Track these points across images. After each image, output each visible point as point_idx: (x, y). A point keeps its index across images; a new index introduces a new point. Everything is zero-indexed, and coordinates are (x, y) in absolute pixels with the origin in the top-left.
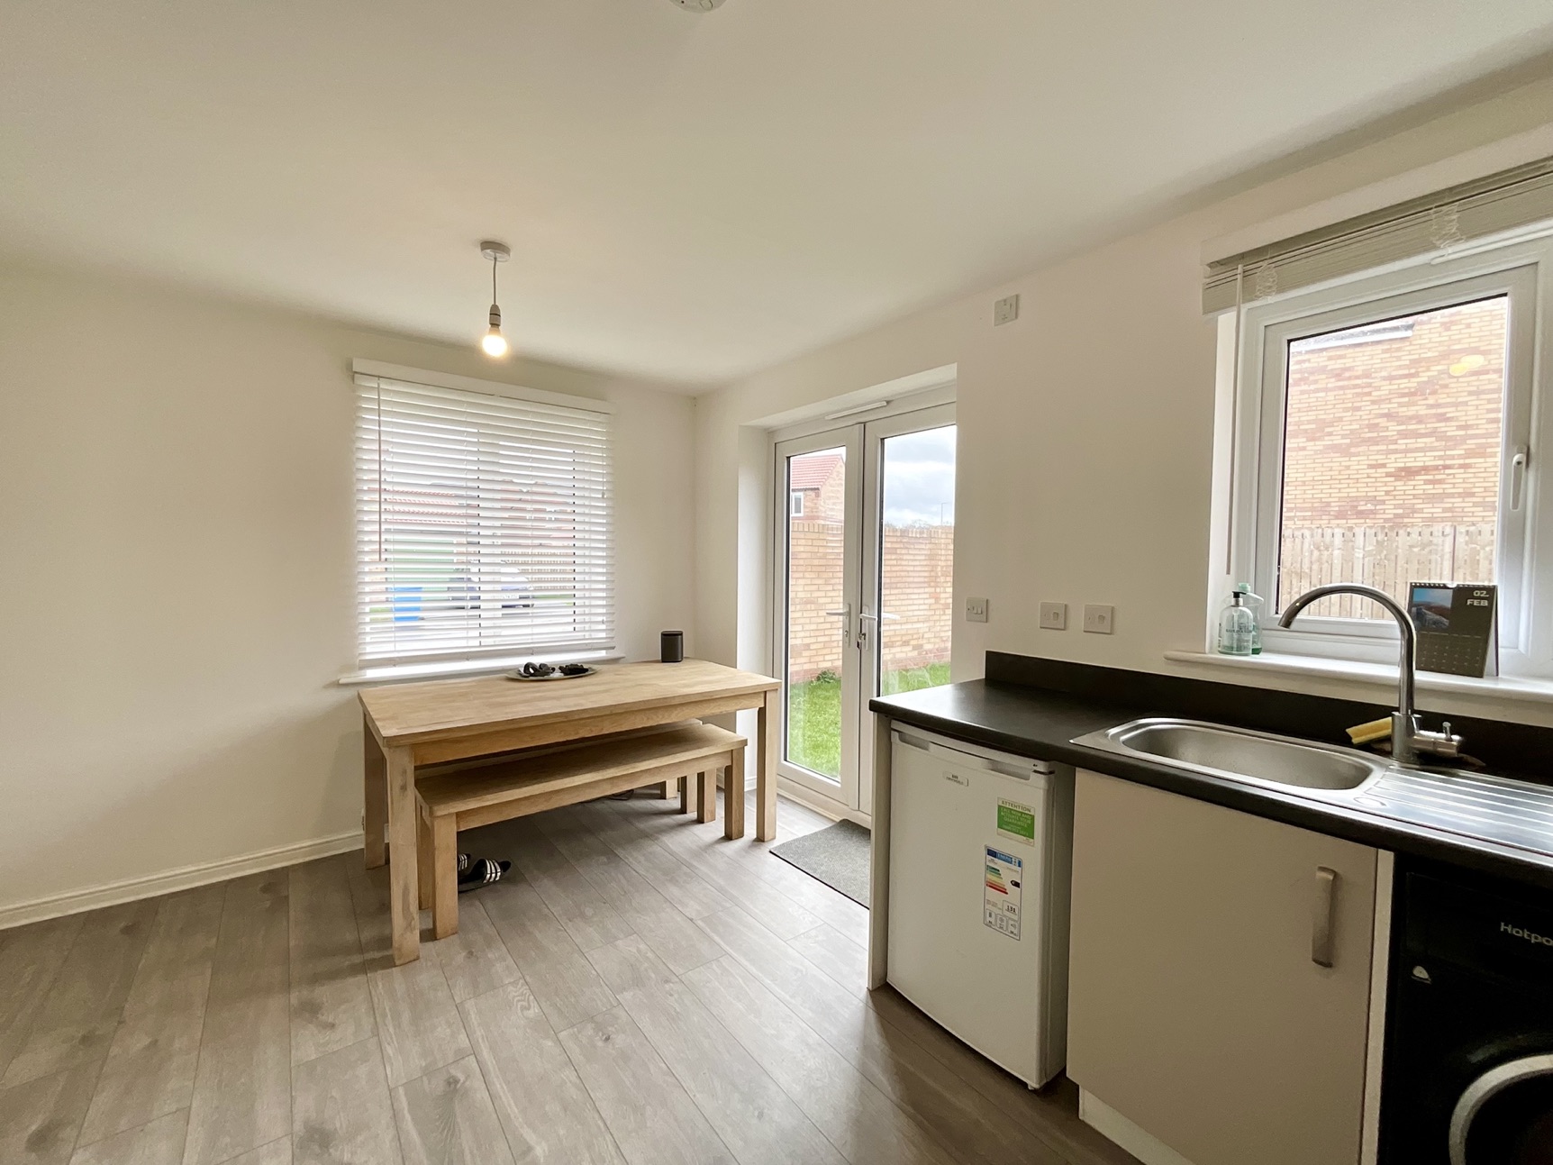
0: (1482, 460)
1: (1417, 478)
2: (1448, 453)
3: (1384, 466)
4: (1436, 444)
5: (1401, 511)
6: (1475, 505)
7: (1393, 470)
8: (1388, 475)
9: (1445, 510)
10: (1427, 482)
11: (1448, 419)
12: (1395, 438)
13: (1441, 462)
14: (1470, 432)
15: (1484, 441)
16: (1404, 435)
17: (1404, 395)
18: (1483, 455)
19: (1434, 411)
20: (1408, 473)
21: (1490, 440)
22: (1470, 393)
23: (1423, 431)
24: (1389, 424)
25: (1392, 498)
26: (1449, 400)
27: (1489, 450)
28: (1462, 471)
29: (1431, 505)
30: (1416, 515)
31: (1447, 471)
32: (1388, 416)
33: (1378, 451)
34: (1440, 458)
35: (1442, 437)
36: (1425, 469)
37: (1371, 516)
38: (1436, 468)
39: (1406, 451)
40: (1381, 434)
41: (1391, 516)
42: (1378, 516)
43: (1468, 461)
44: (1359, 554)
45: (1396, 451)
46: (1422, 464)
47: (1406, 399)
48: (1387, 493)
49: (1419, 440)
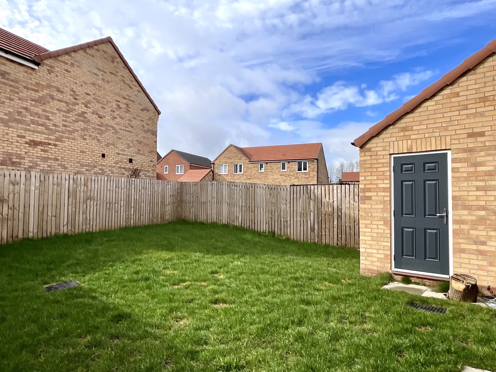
0: (61, 143)
1: (38, 147)
2: (50, 137)
3: (24, 137)
4: (45, 131)
5: (31, 164)
6: (59, 165)
7: (28, 140)
8: (26, 143)
9: (49, 166)
10: (42, 150)
11: (49, 120)
12: (29, 122)
13: (47, 141)
14: (57, 129)
15: (61, 134)
16: (33, 122)
17: (33, 100)
18: (61, 141)
19: (44, 113)
20: (34, 144)
21: (63, 135)
22: (58, 110)
23: (40, 123)
24: (27, 114)
25: (28, 156)
26: (50, 110)
27: (63, 139)
28: (54, 147)
29: (43, 163)
30: (38, 168)
31: (50, 146)
32: (26, 109)
33: (22, 128)
34: (47, 139)
35: (47, 128)
36: (40, 143)
37: (19, 166)
38: (45, 143)
39: (34, 131)
40: (23, 119)
41: (27, 167)
42: (22, 166)
43: (57, 143)
44: (33, 188)
45: (29, 130)
46: (39, 140)
47: (33, 103)
48: (26, 153)
49: (39, 127)
